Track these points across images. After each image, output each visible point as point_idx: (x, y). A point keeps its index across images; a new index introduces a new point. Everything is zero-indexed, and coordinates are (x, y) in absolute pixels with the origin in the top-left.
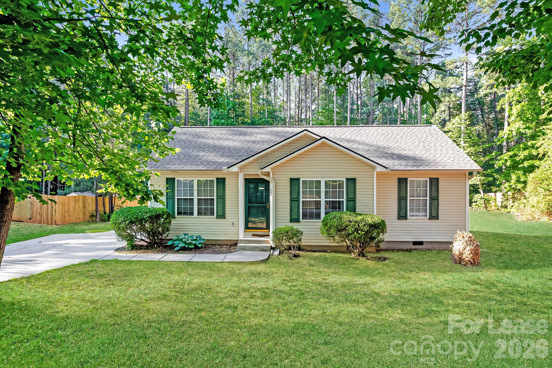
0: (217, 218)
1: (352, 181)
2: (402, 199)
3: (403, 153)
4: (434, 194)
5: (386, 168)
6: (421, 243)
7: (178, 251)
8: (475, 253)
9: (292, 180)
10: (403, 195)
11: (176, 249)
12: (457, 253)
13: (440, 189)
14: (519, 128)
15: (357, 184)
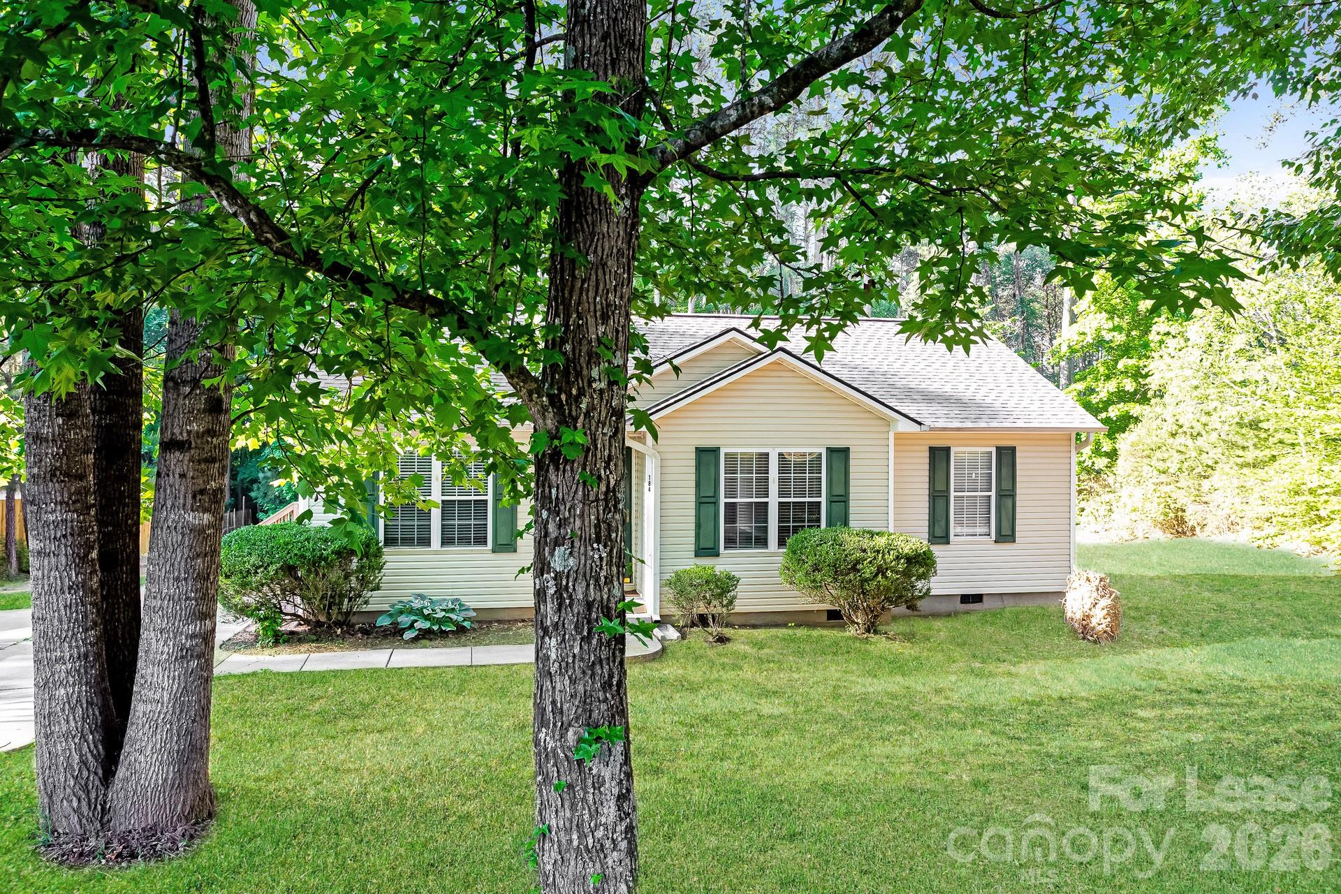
0: (494, 551)
1: (840, 455)
2: (938, 497)
3: (931, 389)
4: (1006, 485)
5: (920, 424)
6: (978, 598)
7: (415, 640)
8: (1115, 614)
9: (700, 451)
10: (940, 486)
11: (408, 635)
12: (1079, 616)
13: (1018, 473)
14: (1098, 330)
15: (852, 462)
